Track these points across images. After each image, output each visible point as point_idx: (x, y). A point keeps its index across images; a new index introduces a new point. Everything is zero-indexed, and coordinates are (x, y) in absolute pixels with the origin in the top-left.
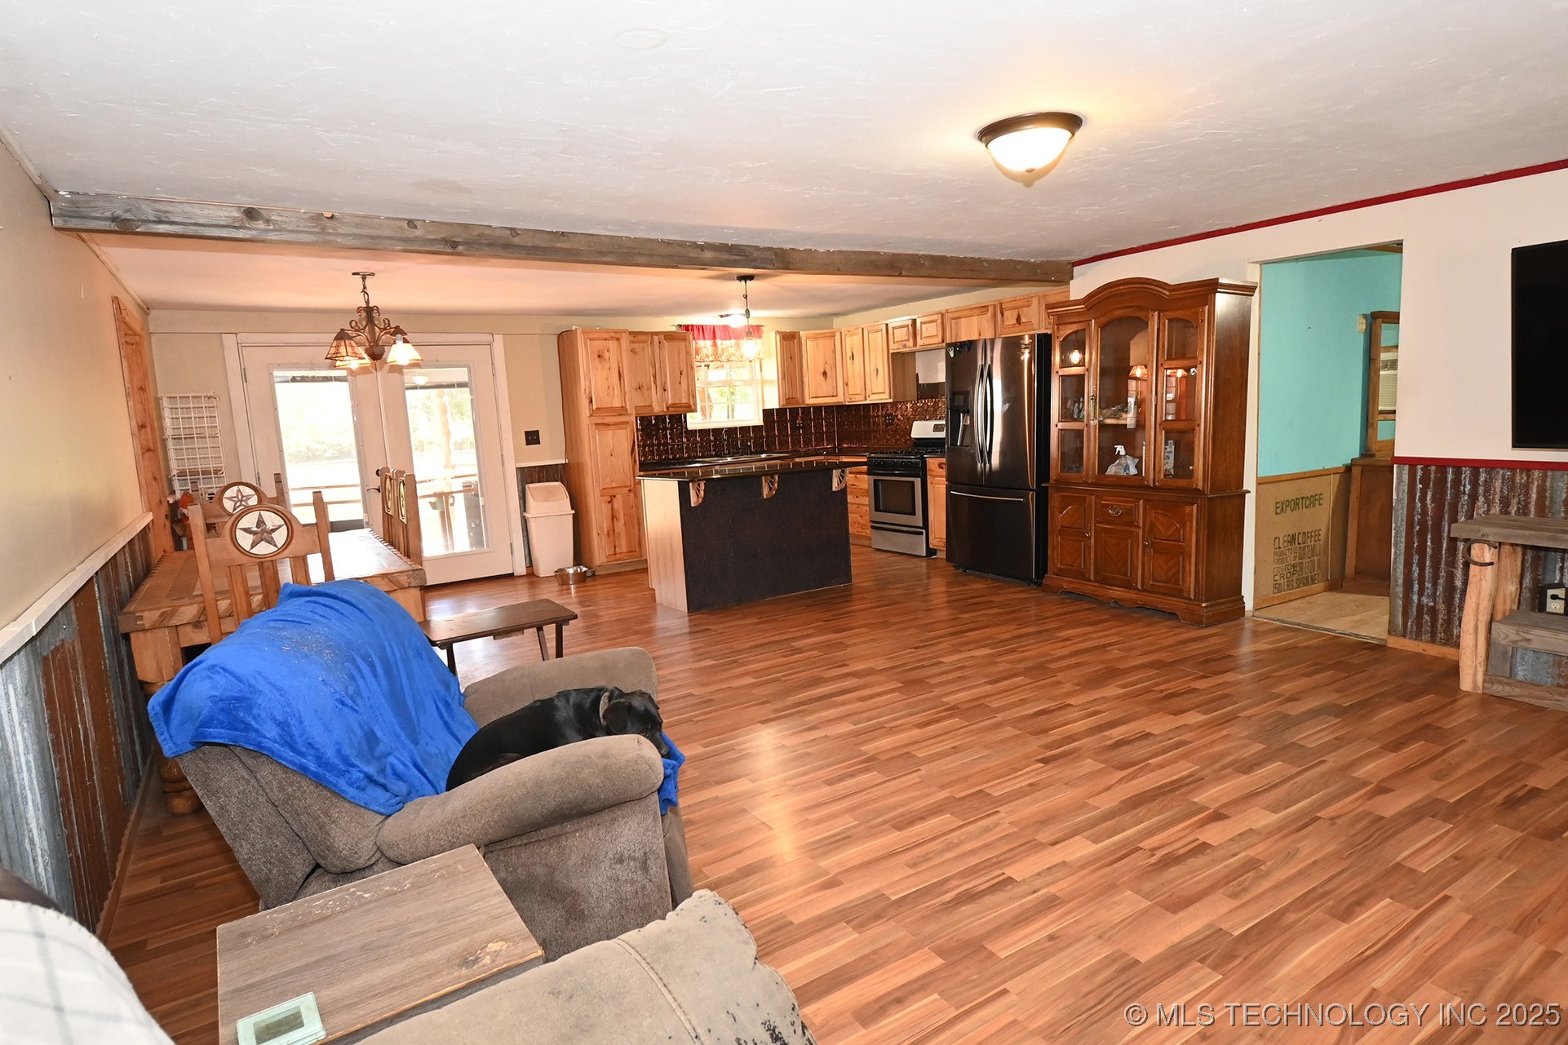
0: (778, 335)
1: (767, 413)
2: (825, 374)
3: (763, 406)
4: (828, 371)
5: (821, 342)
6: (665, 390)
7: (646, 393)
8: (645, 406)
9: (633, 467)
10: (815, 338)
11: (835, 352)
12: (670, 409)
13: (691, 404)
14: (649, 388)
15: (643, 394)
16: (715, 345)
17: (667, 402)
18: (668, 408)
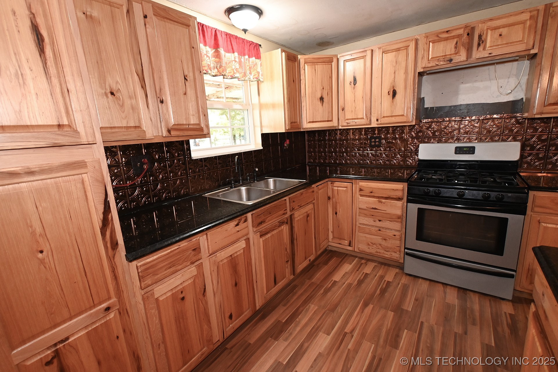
0: (283, 53)
1: (265, 137)
2: (322, 99)
3: (262, 130)
4: (325, 96)
5: (319, 67)
6: (162, 102)
7: (128, 103)
8: (127, 128)
9: (111, 259)
10: (313, 62)
11: (331, 77)
12: (173, 133)
13: (203, 125)
14: (133, 96)
15: (122, 106)
16: (217, 55)
17: (167, 122)
18: (169, 131)
